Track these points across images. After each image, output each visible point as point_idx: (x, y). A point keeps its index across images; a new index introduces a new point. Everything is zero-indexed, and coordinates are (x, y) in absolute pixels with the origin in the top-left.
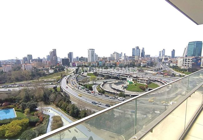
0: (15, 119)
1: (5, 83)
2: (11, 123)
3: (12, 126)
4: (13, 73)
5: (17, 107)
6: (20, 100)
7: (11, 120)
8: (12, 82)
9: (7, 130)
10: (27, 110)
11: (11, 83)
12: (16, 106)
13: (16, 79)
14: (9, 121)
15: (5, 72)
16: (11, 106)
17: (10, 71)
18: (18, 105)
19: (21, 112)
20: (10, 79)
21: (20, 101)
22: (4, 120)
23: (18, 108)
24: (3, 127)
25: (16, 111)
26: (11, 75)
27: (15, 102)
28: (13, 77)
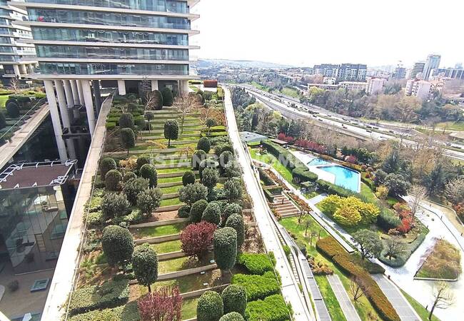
0: (357, 195)
1: (360, 116)
2: (348, 198)
3: (349, 206)
4: (382, 97)
5: (366, 174)
6: (377, 162)
7: (350, 193)
8: (374, 119)
9: (340, 207)
10: (383, 189)
11: (371, 118)
12: (365, 171)
13: (383, 113)
14: (346, 193)
15: (368, 94)
16: (357, 167)
17: (377, 93)
18: (370, 170)
19: (370, 187)
20: (372, 110)
21: (376, 165)
22: (340, 187)
23: (367, 177)
24: (335, 198)
25: (362, 180)
26: (375, 102)
27: (366, 162)
28: (378, 108)
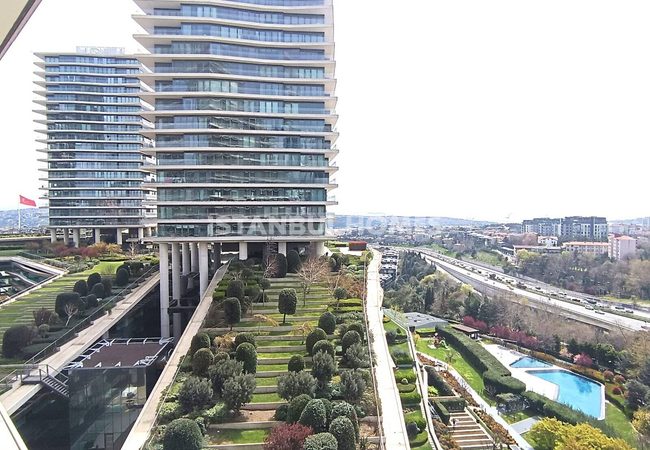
0: (595, 423)
1: (605, 293)
2: (578, 427)
3: (578, 439)
4: (636, 263)
5: (613, 387)
6: (632, 367)
7: (581, 418)
8: (628, 298)
9: (562, 441)
11: (623, 297)
12: (611, 382)
13: (643, 288)
14: (574, 416)
15: (612, 260)
16: (597, 374)
17: (627, 258)
18: (619, 381)
19: (624, 411)
20: (624, 283)
21: (631, 372)
22: (562, 406)
23: (616, 392)
24: (553, 423)
25: (607, 397)
26: (627, 271)
27: (612, 367)
28: (633, 280)
